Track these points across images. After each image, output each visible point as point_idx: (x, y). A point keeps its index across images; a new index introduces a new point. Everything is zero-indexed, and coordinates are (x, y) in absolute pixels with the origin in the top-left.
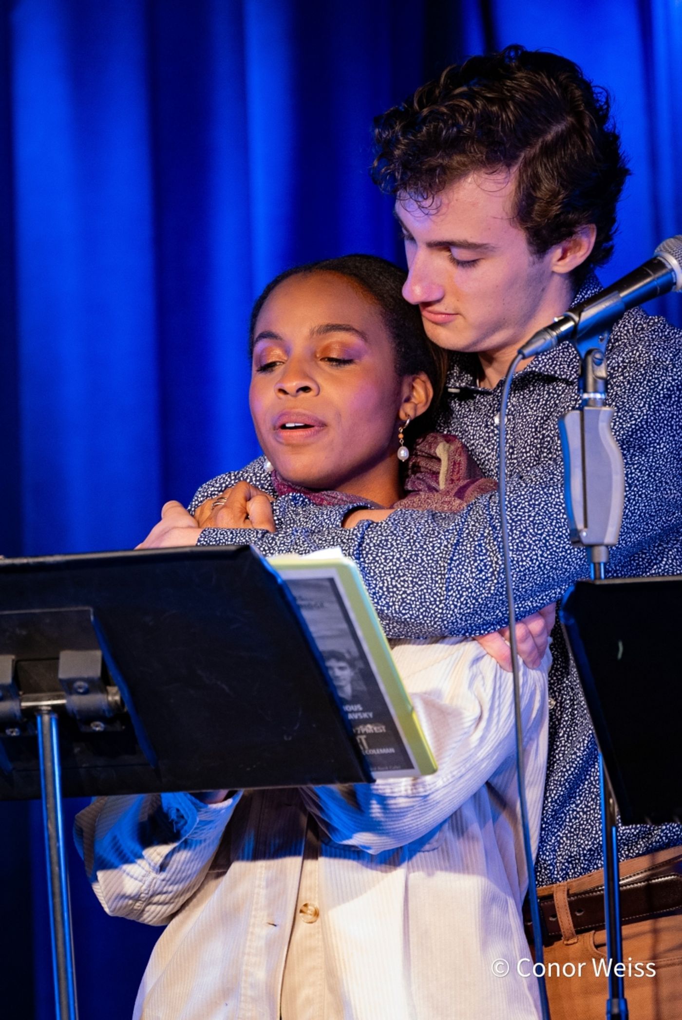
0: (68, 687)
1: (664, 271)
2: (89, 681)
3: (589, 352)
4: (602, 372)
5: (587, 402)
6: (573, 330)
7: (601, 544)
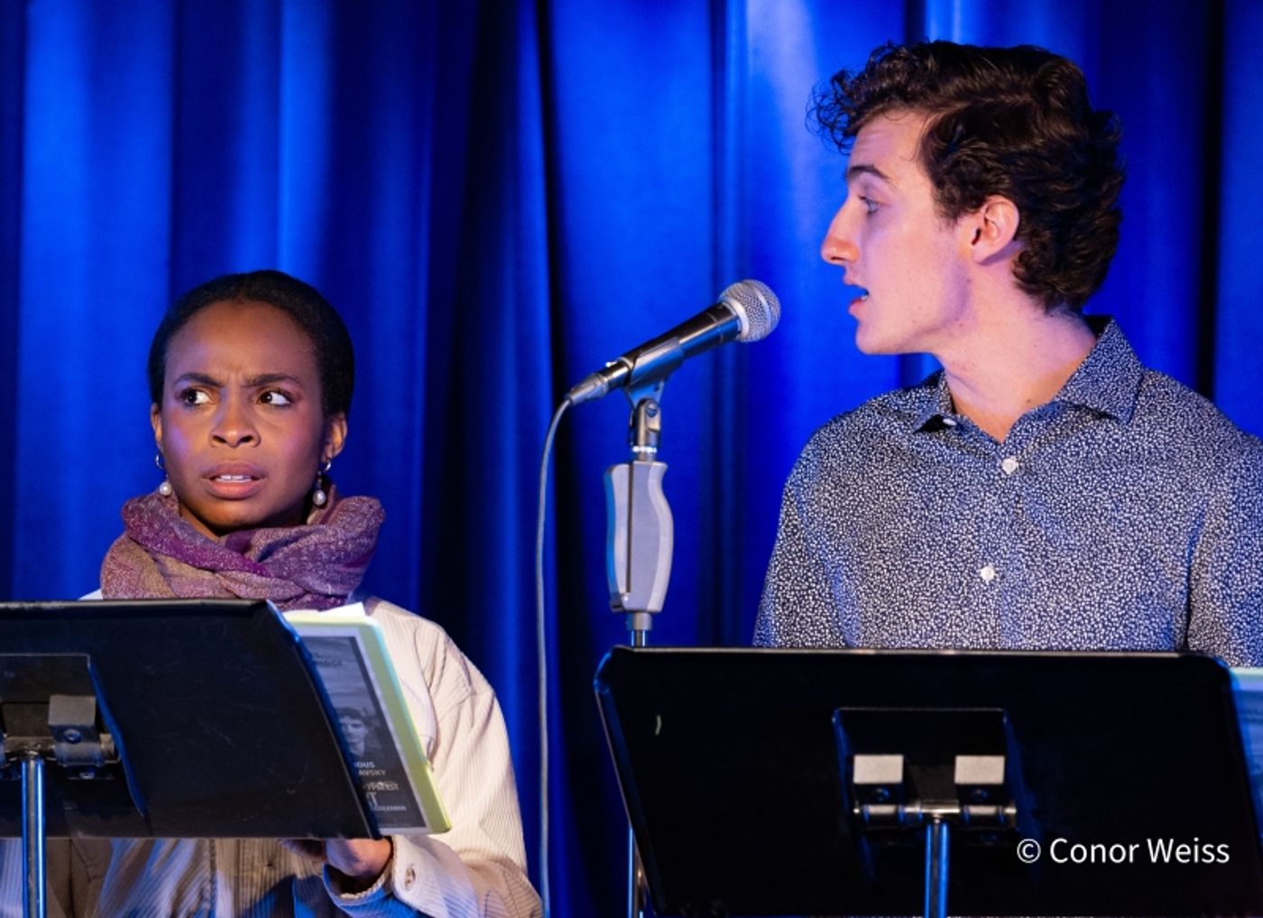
0: (59, 733)
1: (728, 319)
2: (81, 729)
3: (642, 402)
4: (655, 424)
5: (636, 456)
6: (627, 378)
7: (644, 611)
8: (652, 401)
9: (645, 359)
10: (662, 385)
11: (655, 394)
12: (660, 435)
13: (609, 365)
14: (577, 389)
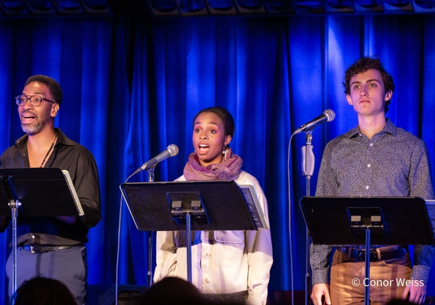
0: (193, 208)
1: (325, 117)
2: (198, 207)
3: (308, 134)
4: (311, 138)
5: (307, 145)
6: (305, 129)
7: (309, 175)
8: (310, 134)
9: (309, 125)
10: (312, 130)
11: (310, 132)
12: (312, 140)
13: (302, 126)
14: (295, 131)
